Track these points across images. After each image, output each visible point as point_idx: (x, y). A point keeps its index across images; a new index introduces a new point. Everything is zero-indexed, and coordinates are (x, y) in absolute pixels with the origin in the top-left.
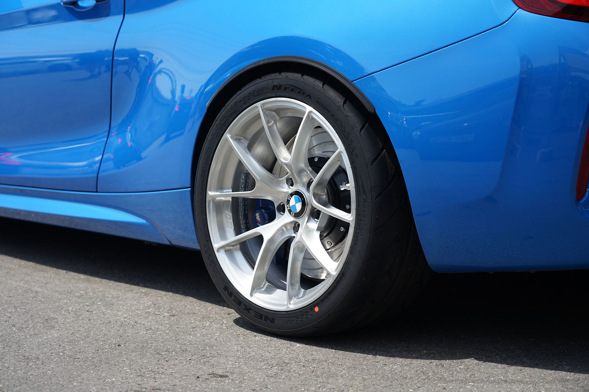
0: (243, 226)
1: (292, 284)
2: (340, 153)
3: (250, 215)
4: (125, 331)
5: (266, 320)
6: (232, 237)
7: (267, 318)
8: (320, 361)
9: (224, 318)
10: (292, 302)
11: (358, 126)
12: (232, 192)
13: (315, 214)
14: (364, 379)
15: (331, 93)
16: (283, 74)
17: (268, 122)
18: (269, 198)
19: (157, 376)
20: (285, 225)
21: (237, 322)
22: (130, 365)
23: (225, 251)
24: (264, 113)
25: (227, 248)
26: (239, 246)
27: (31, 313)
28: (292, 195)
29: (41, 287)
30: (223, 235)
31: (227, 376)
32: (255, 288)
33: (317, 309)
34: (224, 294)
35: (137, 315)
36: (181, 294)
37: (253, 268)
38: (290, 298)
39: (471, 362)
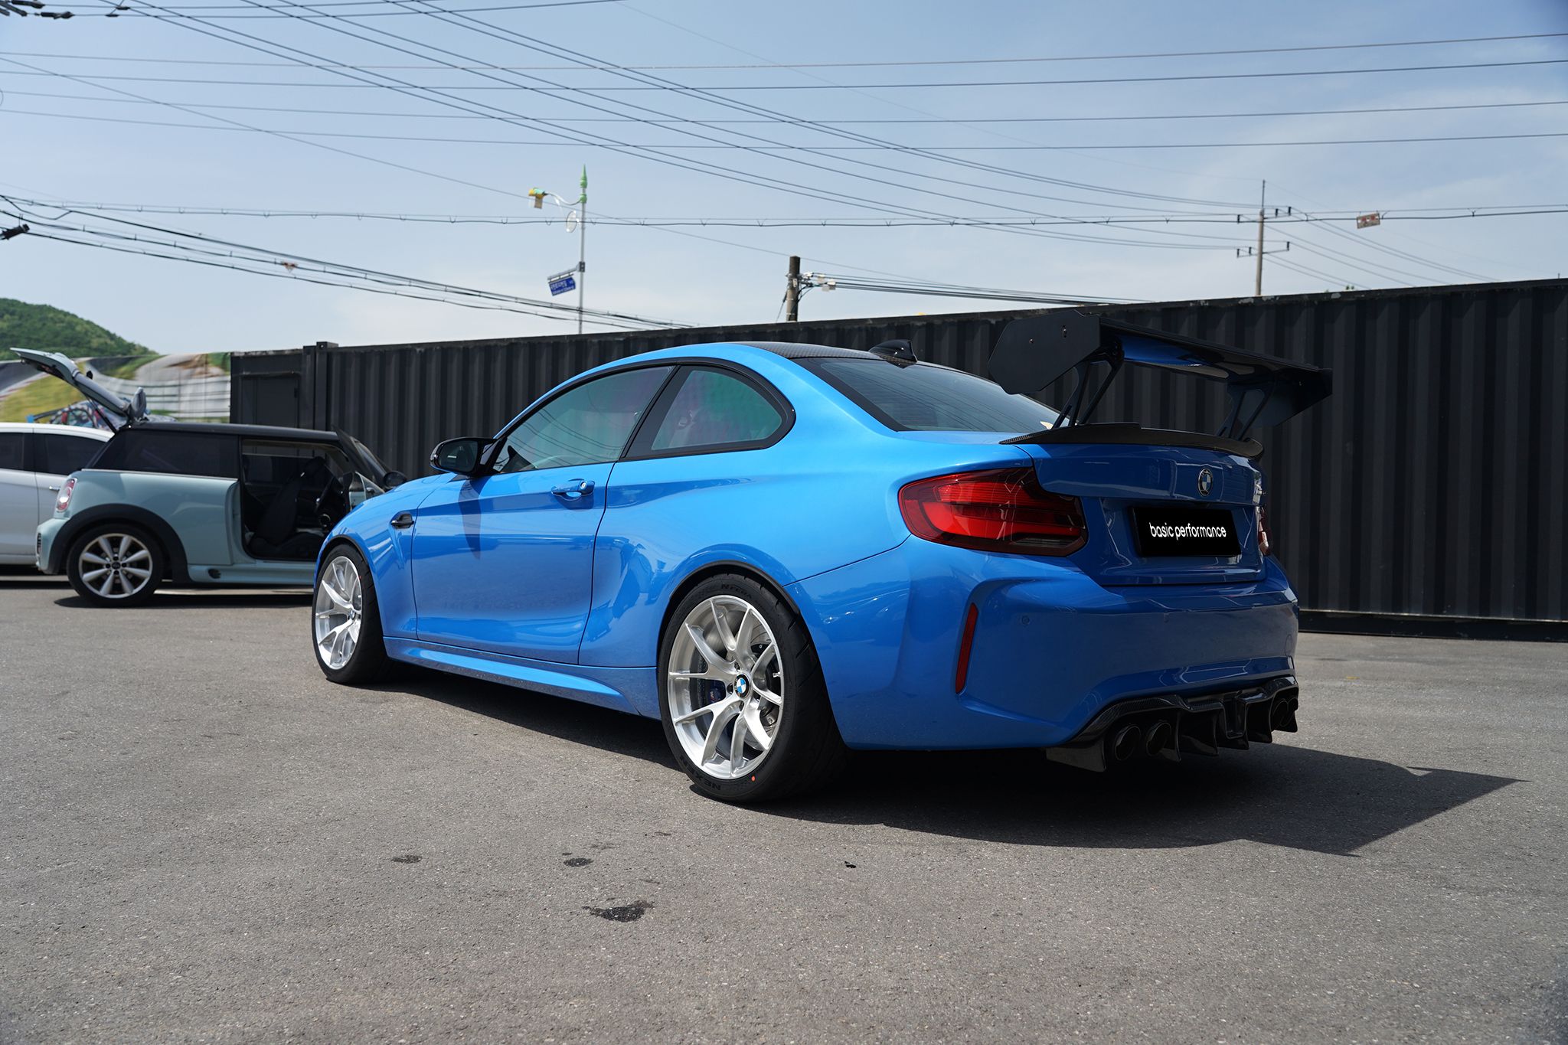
0: (700, 702)
1: (735, 756)
2: (773, 646)
3: (707, 693)
4: (593, 794)
5: (713, 787)
6: (689, 712)
7: (714, 785)
8: (752, 824)
9: (682, 784)
10: (735, 771)
11: (787, 624)
12: (691, 673)
13: (756, 696)
14: (782, 839)
15: (768, 594)
16: (730, 575)
17: (718, 616)
18: (721, 680)
19: (613, 833)
20: (732, 704)
21: (692, 788)
22: (592, 824)
23: (683, 725)
24: (715, 607)
25: (684, 722)
26: (694, 721)
27: (514, 776)
28: (738, 677)
29: (525, 751)
30: (681, 711)
31: (670, 835)
32: (706, 758)
33: (753, 779)
34: (680, 763)
35: (607, 780)
36: (650, 760)
37: (705, 738)
38: (733, 768)
39: (880, 827)
